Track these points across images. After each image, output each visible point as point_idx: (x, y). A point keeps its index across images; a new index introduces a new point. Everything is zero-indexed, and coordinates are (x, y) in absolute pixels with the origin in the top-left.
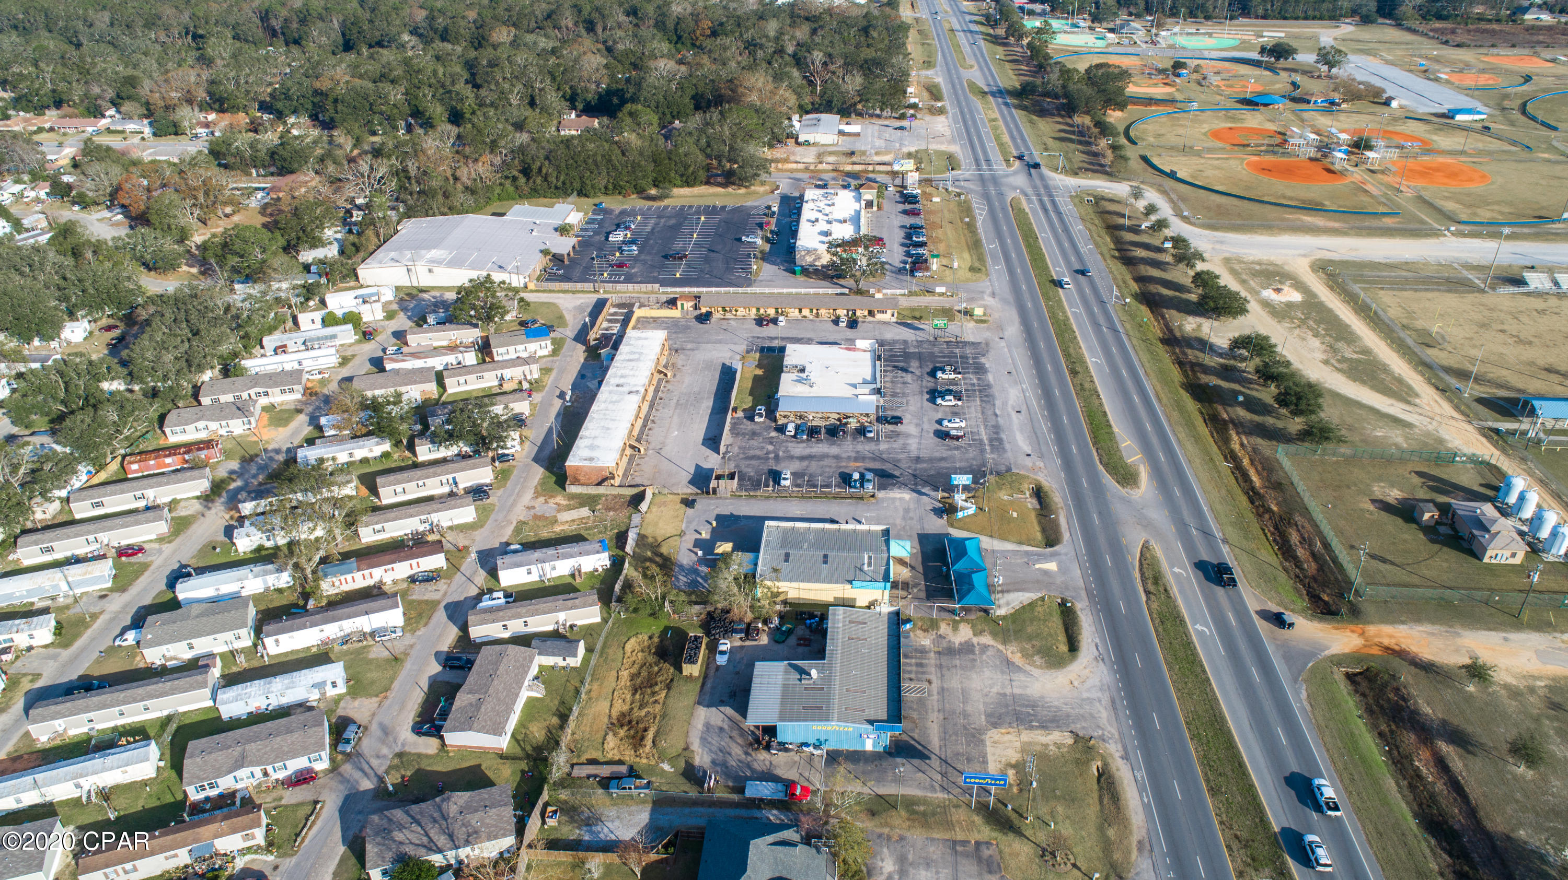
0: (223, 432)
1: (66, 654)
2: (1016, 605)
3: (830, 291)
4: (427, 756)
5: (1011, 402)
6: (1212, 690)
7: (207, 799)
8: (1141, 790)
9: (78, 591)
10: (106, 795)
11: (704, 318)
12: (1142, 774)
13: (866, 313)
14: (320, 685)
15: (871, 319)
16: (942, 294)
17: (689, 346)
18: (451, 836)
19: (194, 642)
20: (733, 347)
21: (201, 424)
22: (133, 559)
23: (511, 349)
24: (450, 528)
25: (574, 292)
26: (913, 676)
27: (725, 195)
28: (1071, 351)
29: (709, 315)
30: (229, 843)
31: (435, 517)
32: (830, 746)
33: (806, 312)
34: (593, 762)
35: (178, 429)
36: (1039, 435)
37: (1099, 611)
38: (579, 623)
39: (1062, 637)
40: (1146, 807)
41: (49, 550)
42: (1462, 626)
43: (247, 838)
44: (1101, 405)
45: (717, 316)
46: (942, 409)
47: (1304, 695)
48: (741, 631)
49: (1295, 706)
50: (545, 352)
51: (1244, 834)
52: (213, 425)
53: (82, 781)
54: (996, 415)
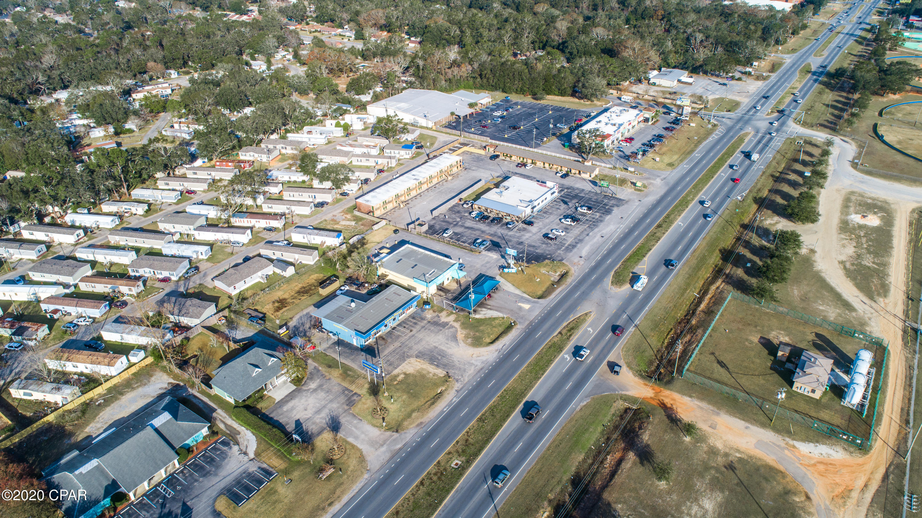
0: (259, 159)
1: (143, 219)
2: (488, 316)
3: (572, 158)
4: (208, 288)
5: (604, 232)
6: (535, 384)
7: (135, 276)
8: (449, 405)
9: (164, 201)
10: (112, 264)
11: (494, 157)
12: (456, 400)
13: (577, 172)
14: (197, 252)
15: (578, 176)
16: (631, 172)
17: (474, 168)
18: (180, 311)
19: (176, 225)
20: (493, 173)
21: (252, 154)
22: (190, 195)
23: (392, 151)
24: (298, 215)
25: (450, 134)
26: (407, 326)
27: (577, 103)
28: (672, 216)
29: (497, 156)
30: (124, 289)
31: (293, 208)
32: (341, 337)
33: (547, 165)
34: (256, 310)
35: (244, 154)
36: (599, 250)
37: (525, 332)
38: (304, 262)
39: (493, 337)
40: (442, 412)
41: (168, 184)
42: (727, 412)
43: (130, 290)
44: (654, 245)
45: (501, 157)
46: (562, 225)
47: (583, 404)
48: (357, 285)
49: (572, 405)
50: (408, 157)
51: (471, 441)
52: (256, 155)
53: (106, 256)
54: (588, 235)
